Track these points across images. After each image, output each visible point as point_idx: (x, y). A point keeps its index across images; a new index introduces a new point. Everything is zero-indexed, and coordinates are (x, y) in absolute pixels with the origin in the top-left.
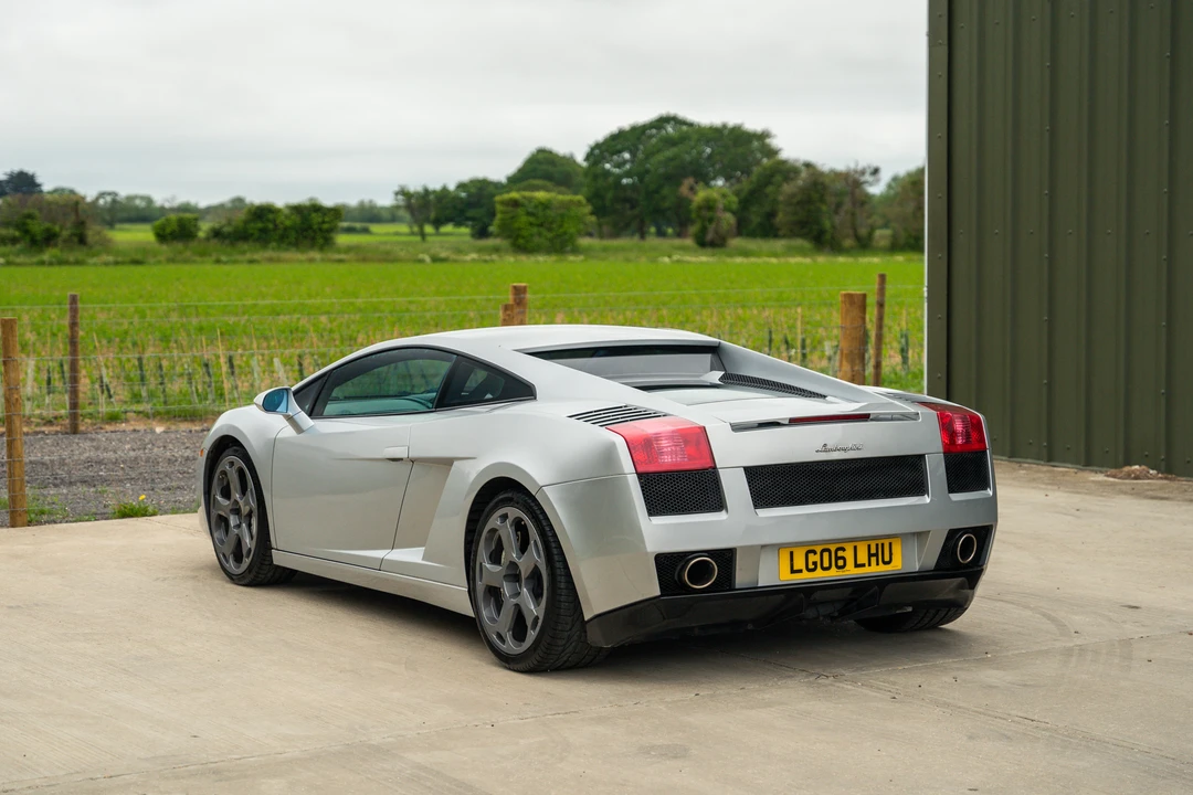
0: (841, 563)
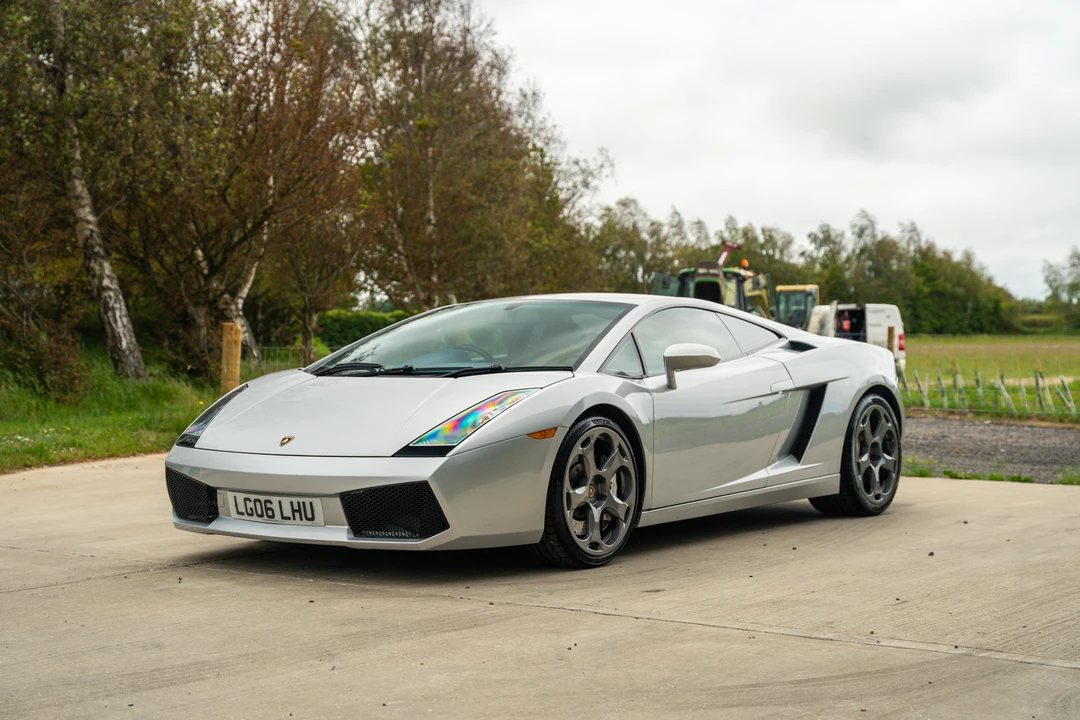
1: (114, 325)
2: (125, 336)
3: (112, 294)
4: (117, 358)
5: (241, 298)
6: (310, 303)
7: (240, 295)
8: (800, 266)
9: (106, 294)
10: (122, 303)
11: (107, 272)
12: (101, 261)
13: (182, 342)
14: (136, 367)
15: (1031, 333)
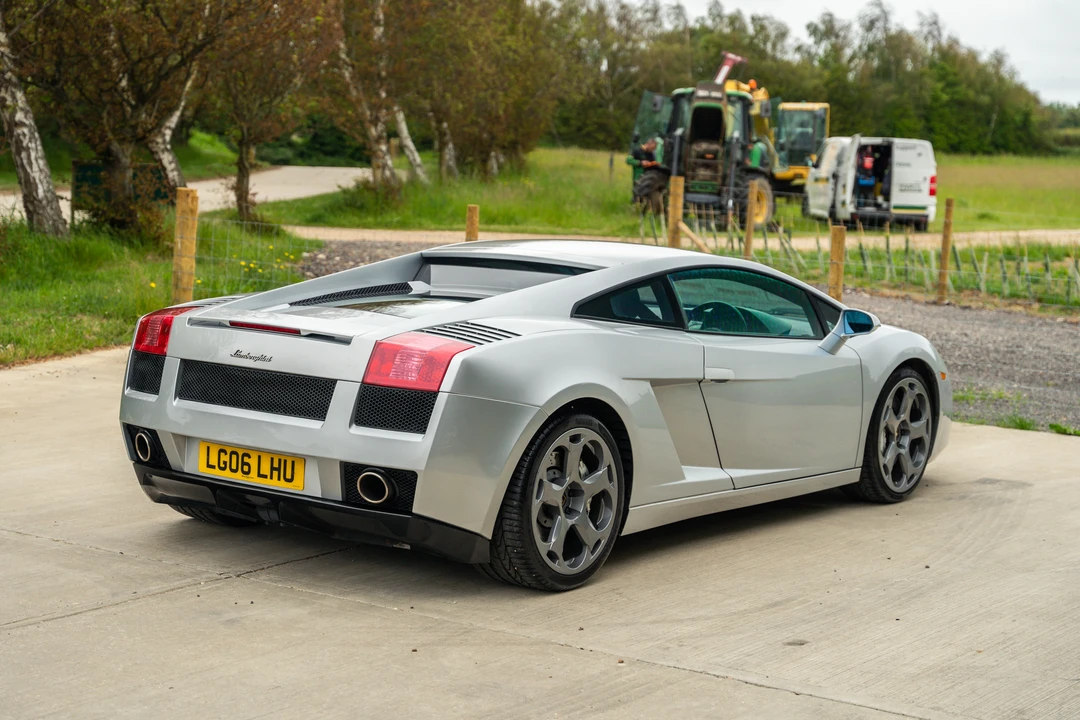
0: (246, 468)
1: (29, 170)
2: (41, 182)
3: (26, 130)
4: (31, 208)
5: (169, 128)
6: (250, 135)
7: (168, 124)
8: (795, 64)
9: (19, 131)
10: (39, 143)
11: (21, 103)
12: (14, 90)
13: (104, 186)
14: (54, 221)
15: (1065, 154)
